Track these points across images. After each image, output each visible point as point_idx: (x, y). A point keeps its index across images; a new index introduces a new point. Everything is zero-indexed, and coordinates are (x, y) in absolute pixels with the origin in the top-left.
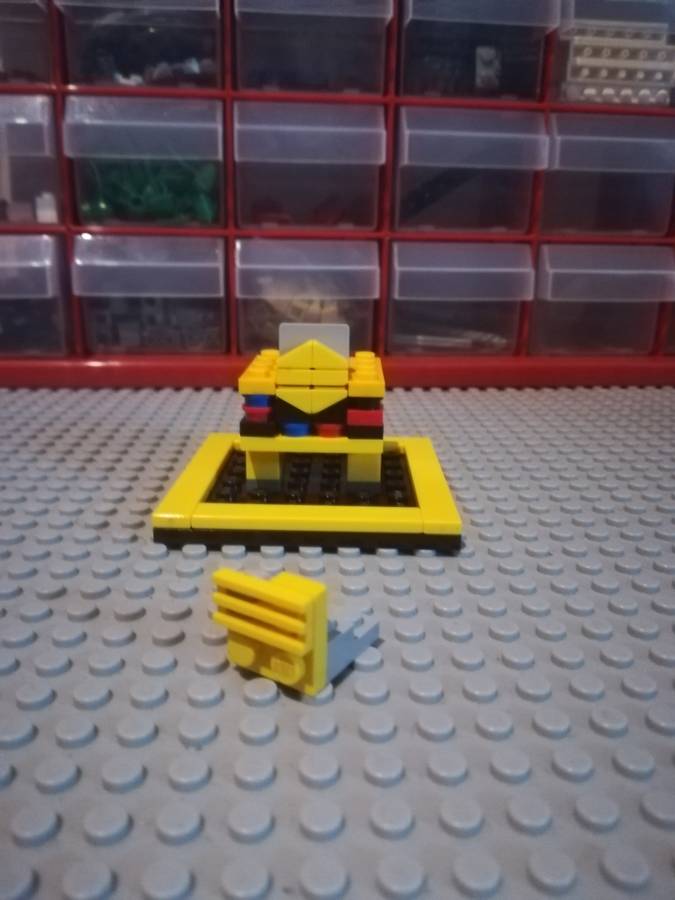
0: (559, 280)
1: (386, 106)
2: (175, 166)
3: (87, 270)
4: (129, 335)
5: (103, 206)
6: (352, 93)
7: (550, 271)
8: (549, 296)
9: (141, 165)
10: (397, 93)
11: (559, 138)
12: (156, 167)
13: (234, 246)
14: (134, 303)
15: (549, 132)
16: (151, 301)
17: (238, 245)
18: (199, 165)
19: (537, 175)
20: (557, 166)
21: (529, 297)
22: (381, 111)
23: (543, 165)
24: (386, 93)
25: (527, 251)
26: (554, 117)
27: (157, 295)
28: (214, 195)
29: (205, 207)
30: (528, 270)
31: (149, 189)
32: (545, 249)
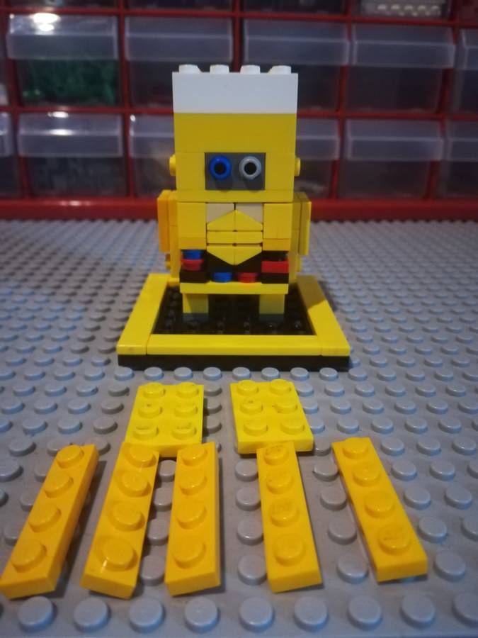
0: (357, 145)
1: (233, 18)
2: (87, 64)
3: (29, 139)
4: (60, 182)
5: (37, 92)
6: (210, 10)
7: (350, 138)
8: (349, 156)
9: (63, 63)
10: (242, 9)
11: (356, 43)
12: (74, 65)
13: (129, 119)
14: (63, 162)
15: (350, 37)
16: (74, 160)
17: (133, 118)
18: (104, 63)
19: (343, 68)
20: (355, 63)
21: (336, 156)
22: (230, 22)
23: (345, 62)
24: (234, 9)
25: (335, 124)
26: (354, 27)
27: (79, 155)
28: (115, 84)
29: (109, 92)
30: (336, 138)
31: (70, 81)
32: (349, 123)
